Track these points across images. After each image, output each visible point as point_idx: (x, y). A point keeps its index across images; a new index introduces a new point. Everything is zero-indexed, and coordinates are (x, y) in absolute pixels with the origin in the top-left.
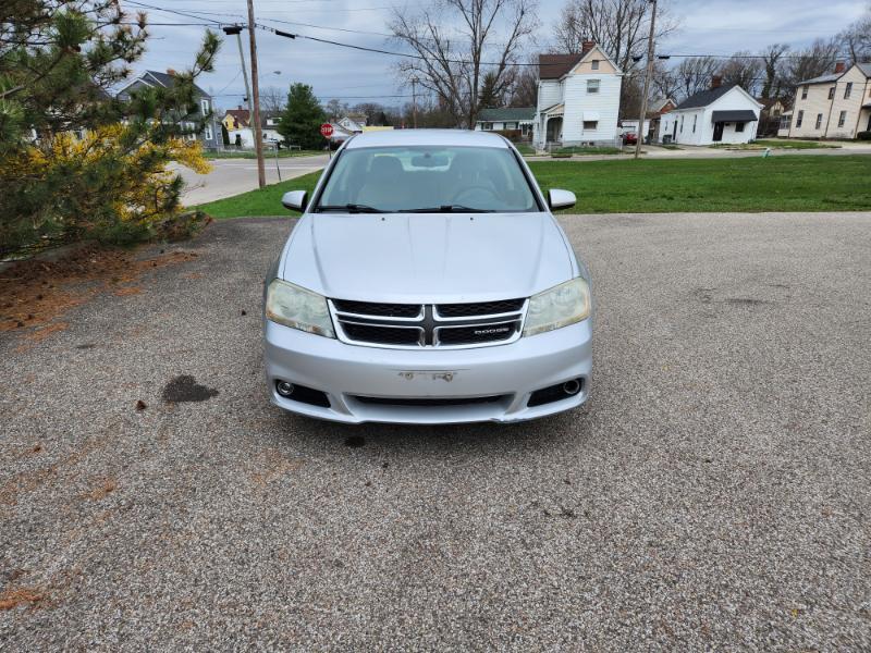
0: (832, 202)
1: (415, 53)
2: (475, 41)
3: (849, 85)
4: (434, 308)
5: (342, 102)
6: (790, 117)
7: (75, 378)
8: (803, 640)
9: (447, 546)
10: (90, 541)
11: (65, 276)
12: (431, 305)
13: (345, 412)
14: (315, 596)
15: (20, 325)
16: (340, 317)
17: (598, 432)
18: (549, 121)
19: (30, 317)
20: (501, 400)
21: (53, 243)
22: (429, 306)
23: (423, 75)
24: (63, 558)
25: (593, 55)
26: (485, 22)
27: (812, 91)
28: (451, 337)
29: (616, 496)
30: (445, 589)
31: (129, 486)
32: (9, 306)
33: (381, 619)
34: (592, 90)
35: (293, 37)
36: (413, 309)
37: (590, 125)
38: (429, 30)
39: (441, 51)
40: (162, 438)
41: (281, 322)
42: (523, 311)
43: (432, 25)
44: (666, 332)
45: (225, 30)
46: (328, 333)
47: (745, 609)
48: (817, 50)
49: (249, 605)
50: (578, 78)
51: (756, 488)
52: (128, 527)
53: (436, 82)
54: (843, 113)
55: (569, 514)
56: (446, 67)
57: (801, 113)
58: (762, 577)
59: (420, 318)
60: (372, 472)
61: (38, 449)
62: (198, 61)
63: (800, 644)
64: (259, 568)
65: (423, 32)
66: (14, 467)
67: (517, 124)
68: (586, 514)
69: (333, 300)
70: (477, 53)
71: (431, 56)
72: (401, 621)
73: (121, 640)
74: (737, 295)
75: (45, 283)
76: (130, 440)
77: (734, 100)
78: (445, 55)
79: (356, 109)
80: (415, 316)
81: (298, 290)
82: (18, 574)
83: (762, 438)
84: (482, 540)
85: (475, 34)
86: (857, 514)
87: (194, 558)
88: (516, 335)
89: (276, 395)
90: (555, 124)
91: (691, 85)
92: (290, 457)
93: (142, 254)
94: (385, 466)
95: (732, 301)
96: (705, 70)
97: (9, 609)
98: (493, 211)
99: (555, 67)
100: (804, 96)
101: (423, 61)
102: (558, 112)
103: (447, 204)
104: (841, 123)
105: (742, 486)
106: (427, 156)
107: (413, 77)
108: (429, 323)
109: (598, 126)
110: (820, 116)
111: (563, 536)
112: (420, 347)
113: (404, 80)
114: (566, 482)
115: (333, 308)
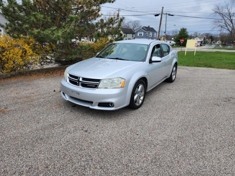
1: (221, 18)
13: (66, 98)
23: (223, 24)
24: (13, 108)
31: (35, 102)
35: (173, 15)
38: (227, 10)
39: (230, 17)
43: (229, 8)
45: (155, 15)
53: (227, 26)
56: (232, 22)
59: (78, 80)
61: (33, 93)
65: (225, 11)
66: (27, 95)
71: (226, 19)
76: (45, 96)
79: (202, 35)
82: (7, 108)
84: (63, 129)
94: (71, 112)
101: (223, 20)
107: (219, 25)
111: (78, 134)
112: (77, 86)
113: (215, 26)
114: (97, 126)
115: (68, 75)
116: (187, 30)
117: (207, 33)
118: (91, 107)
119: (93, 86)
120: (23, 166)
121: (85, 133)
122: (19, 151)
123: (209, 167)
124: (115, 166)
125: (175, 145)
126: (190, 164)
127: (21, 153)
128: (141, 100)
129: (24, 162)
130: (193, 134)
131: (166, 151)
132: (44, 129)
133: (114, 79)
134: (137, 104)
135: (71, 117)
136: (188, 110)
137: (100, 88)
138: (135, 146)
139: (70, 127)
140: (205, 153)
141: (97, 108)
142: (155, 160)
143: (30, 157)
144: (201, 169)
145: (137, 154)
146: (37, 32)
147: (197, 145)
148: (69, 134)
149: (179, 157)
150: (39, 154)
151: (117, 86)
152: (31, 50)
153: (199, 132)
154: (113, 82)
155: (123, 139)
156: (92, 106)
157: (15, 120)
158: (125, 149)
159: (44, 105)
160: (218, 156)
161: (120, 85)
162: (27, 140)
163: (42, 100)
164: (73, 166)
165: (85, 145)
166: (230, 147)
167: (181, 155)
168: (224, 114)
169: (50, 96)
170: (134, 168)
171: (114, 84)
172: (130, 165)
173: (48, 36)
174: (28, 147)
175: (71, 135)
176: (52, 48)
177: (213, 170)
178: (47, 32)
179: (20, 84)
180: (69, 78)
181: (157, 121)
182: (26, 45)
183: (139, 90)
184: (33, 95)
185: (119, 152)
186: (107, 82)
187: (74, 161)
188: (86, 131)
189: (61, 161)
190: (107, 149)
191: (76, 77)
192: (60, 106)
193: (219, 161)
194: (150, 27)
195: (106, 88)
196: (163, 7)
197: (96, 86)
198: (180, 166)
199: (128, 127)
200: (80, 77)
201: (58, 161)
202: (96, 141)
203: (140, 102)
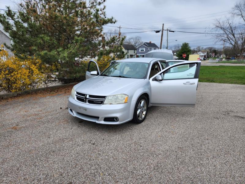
13: (74, 114)
14: (40, 140)
20: (97, 118)
23: (225, 38)
24: (24, 125)
29: (108, 144)
31: (43, 119)
35: (174, 32)
38: (228, 24)
39: (232, 31)
43: (230, 23)
45: (156, 32)
49: (32, 138)
53: (229, 40)
56: (234, 36)
60: (75, 127)
68: (97, 145)
71: (228, 33)
72: (44, 147)
78: (234, 31)
94: (79, 127)
95: (235, 116)
107: (221, 39)
108: (86, 98)
111: (86, 147)
112: (84, 103)
113: (218, 40)
114: (103, 139)
115: (76, 93)
116: (189, 45)
117: (210, 48)
118: (97, 122)
119: (99, 102)
120: (40, 174)
121: (93, 146)
122: (35, 162)
123: (205, 172)
124: (122, 173)
125: (176, 154)
126: (189, 170)
127: (37, 164)
128: (144, 115)
129: (40, 171)
130: (192, 144)
131: (167, 159)
132: (55, 143)
133: (118, 96)
134: (140, 119)
135: (79, 132)
136: (189, 123)
137: (105, 104)
138: (139, 156)
139: (79, 140)
140: (203, 161)
141: (103, 122)
142: (157, 168)
143: (45, 167)
144: (198, 175)
145: (141, 163)
146: (44, 54)
147: (195, 154)
148: (78, 147)
149: (179, 164)
150: (53, 164)
151: (121, 102)
152: (37, 71)
153: (198, 143)
154: (117, 98)
155: (128, 150)
156: (98, 120)
157: (27, 135)
158: (130, 158)
159: (52, 122)
160: (215, 163)
161: (124, 101)
162: (41, 153)
163: (50, 117)
164: (84, 173)
165: (94, 155)
166: (225, 156)
167: (181, 163)
168: (222, 126)
169: (57, 114)
170: (139, 175)
171: (118, 100)
172: (135, 172)
173: (54, 56)
174: (43, 159)
175: (80, 147)
176: (57, 67)
177: (209, 175)
178: (54, 53)
179: (27, 102)
180: (76, 95)
181: (160, 134)
182: (33, 66)
183: (142, 105)
184: (41, 112)
185: (124, 161)
186: (111, 98)
187: (85, 169)
188: (94, 144)
189: (73, 170)
190: (114, 159)
191: (84, 95)
192: (68, 122)
193: (215, 168)
194: (152, 43)
195: (111, 104)
196: (163, 24)
197: (102, 103)
198: (180, 172)
199: (132, 139)
200: (87, 95)
201: (70, 170)
202: (103, 153)
203: (143, 116)
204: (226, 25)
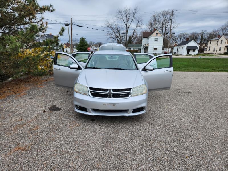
0: (214, 70)
1: (111, 31)
2: (126, 28)
3: (222, 41)
4: (111, 90)
5: (93, 42)
6: (207, 48)
7: (29, 105)
8: (188, 162)
9: (112, 142)
10: (34, 138)
11: (25, 83)
12: (111, 89)
13: (91, 113)
14: (83, 150)
15: (16, 93)
16: (91, 91)
17: (148, 120)
18: (145, 48)
19: (18, 92)
20: (126, 111)
21: (23, 75)
22: (110, 89)
23: (113, 36)
24: (28, 141)
25: (156, 32)
26: (129, 24)
27: (212, 42)
28: (115, 96)
29: (151, 133)
30: (111, 150)
31: (42, 128)
32: (12, 89)
33: (97, 155)
34: (156, 41)
35: (81, 27)
36: (107, 90)
37: (155, 49)
40: (49, 118)
41: (77, 92)
42: (131, 91)
44: (168, 99)
45: (65, 25)
46: (88, 95)
47: (176, 156)
48: (214, 32)
49: (69, 151)
50: (152, 38)
51: (183, 132)
52: (42, 136)
53: (117, 38)
54: (220, 48)
55: (140, 136)
56: (119, 35)
57: (210, 47)
58: (181, 150)
59: (108, 92)
60: (96, 127)
61: (21, 120)
62: (60, 33)
63: (187, 163)
64: (71, 145)
66: (16, 123)
67: (137, 48)
68: (144, 136)
69: (89, 88)
70: (127, 31)
71: (115, 32)
72: (101, 156)
73: (41, 157)
74: (186, 91)
75: (21, 84)
76: (42, 119)
77: (192, 44)
78: (119, 31)
79: (96, 44)
80: (107, 91)
81: (82, 85)
82: (19, 144)
83: (186, 123)
84: (120, 141)
85: (127, 26)
86: (205, 138)
87: (57, 142)
88: (130, 96)
89: (75, 109)
90: (146, 49)
91: (182, 40)
92: (78, 123)
93: (43, 78)
94: (99, 125)
95: (185, 92)
96: (185, 36)
97: (17, 151)
98: (126, 69)
99: (147, 35)
100: (210, 43)
101: (113, 33)
102: (147, 46)
103: (116, 67)
104: (220, 50)
105: (180, 132)
106: (112, 57)
107: (111, 36)
108: (110, 93)
109: (157, 49)
110: (214, 48)
111: (138, 141)
112: (108, 98)
113: (109, 37)
116: (86, 40)
117: (99, 43)
118: (126, 115)
119: (126, 95)
121: (142, 138)
191: (105, 90)
194: (52, 35)
195: (137, 95)
196: (72, 18)
204: (114, 26)
